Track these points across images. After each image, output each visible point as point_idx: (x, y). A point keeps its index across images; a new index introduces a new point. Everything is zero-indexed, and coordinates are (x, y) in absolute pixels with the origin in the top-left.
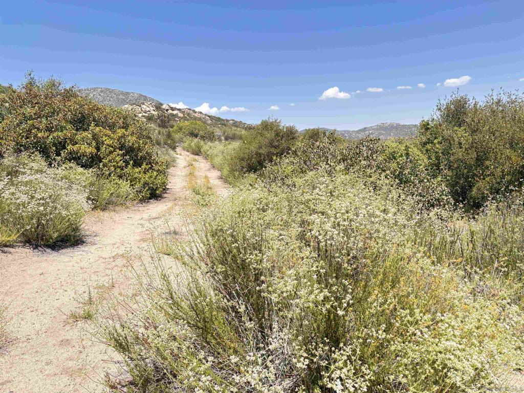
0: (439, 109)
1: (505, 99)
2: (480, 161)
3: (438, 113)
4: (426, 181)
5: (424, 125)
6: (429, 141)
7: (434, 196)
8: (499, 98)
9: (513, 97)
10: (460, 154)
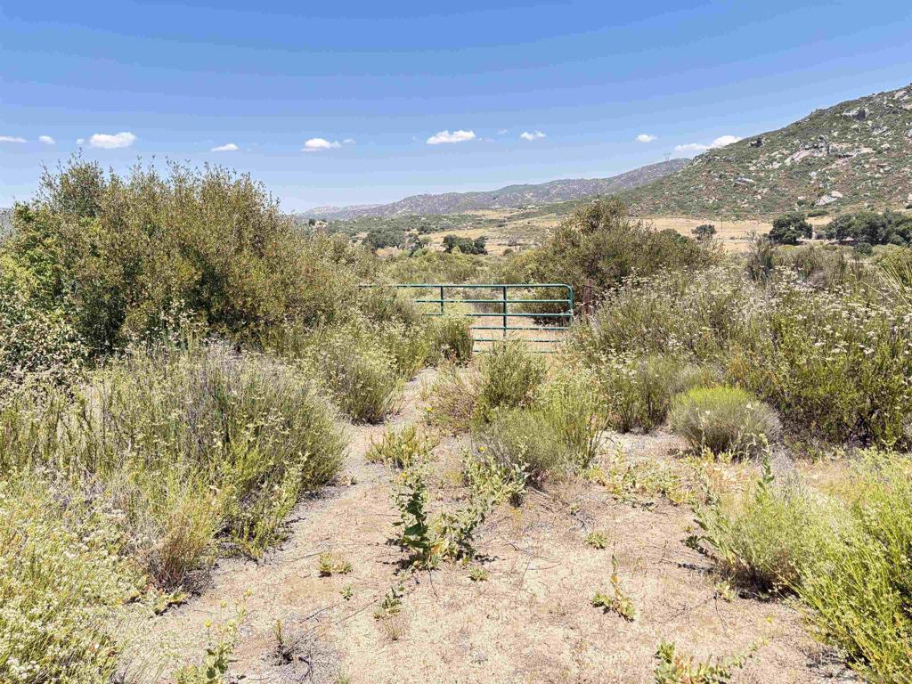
0: (50, 185)
1: (164, 175)
2: (130, 274)
3: (47, 192)
4: (26, 317)
5: (20, 212)
6: (34, 242)
7: (45, 344)
8: (152, 172)
9: (182, 172)
10: (93, 265)
